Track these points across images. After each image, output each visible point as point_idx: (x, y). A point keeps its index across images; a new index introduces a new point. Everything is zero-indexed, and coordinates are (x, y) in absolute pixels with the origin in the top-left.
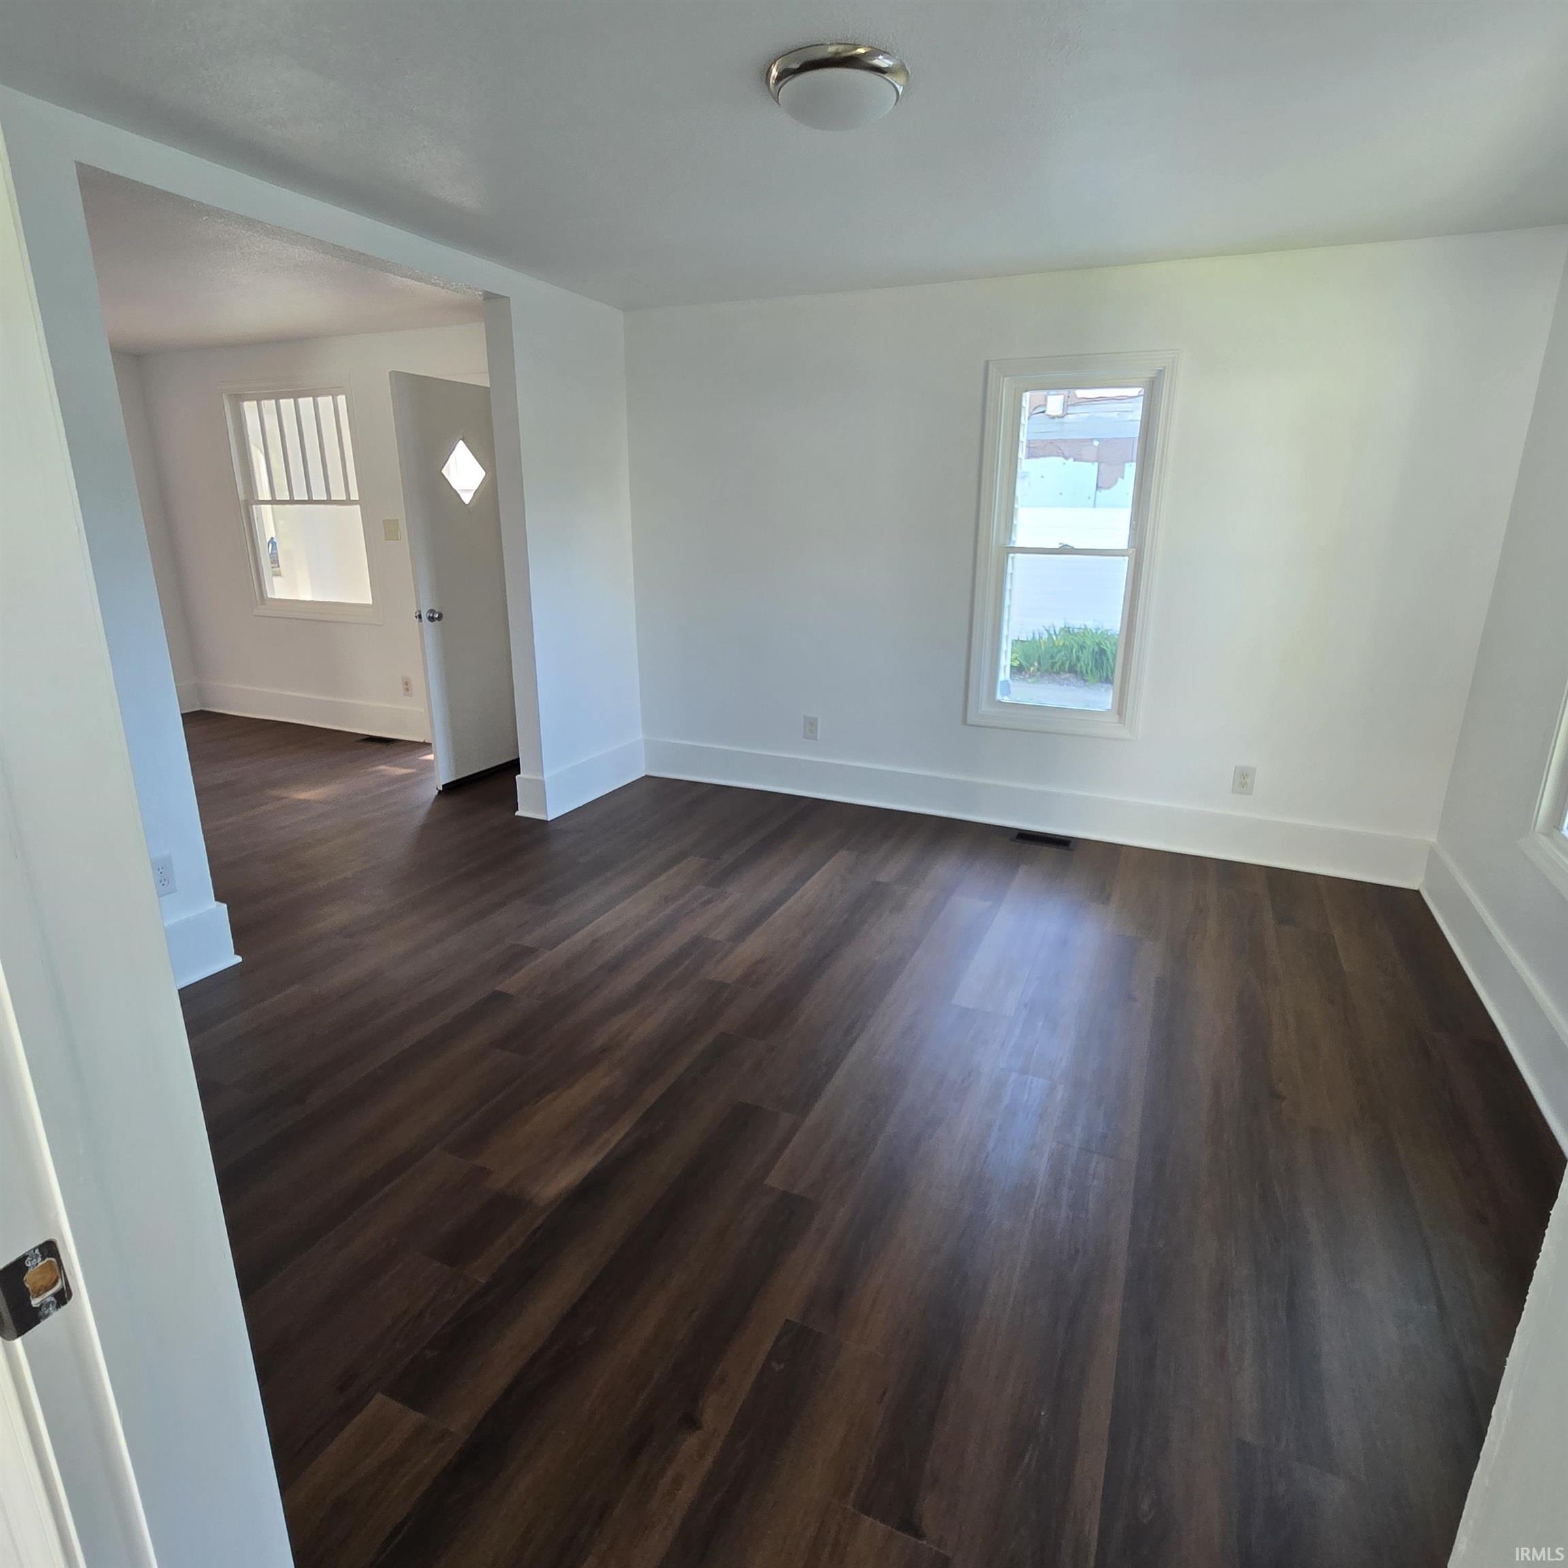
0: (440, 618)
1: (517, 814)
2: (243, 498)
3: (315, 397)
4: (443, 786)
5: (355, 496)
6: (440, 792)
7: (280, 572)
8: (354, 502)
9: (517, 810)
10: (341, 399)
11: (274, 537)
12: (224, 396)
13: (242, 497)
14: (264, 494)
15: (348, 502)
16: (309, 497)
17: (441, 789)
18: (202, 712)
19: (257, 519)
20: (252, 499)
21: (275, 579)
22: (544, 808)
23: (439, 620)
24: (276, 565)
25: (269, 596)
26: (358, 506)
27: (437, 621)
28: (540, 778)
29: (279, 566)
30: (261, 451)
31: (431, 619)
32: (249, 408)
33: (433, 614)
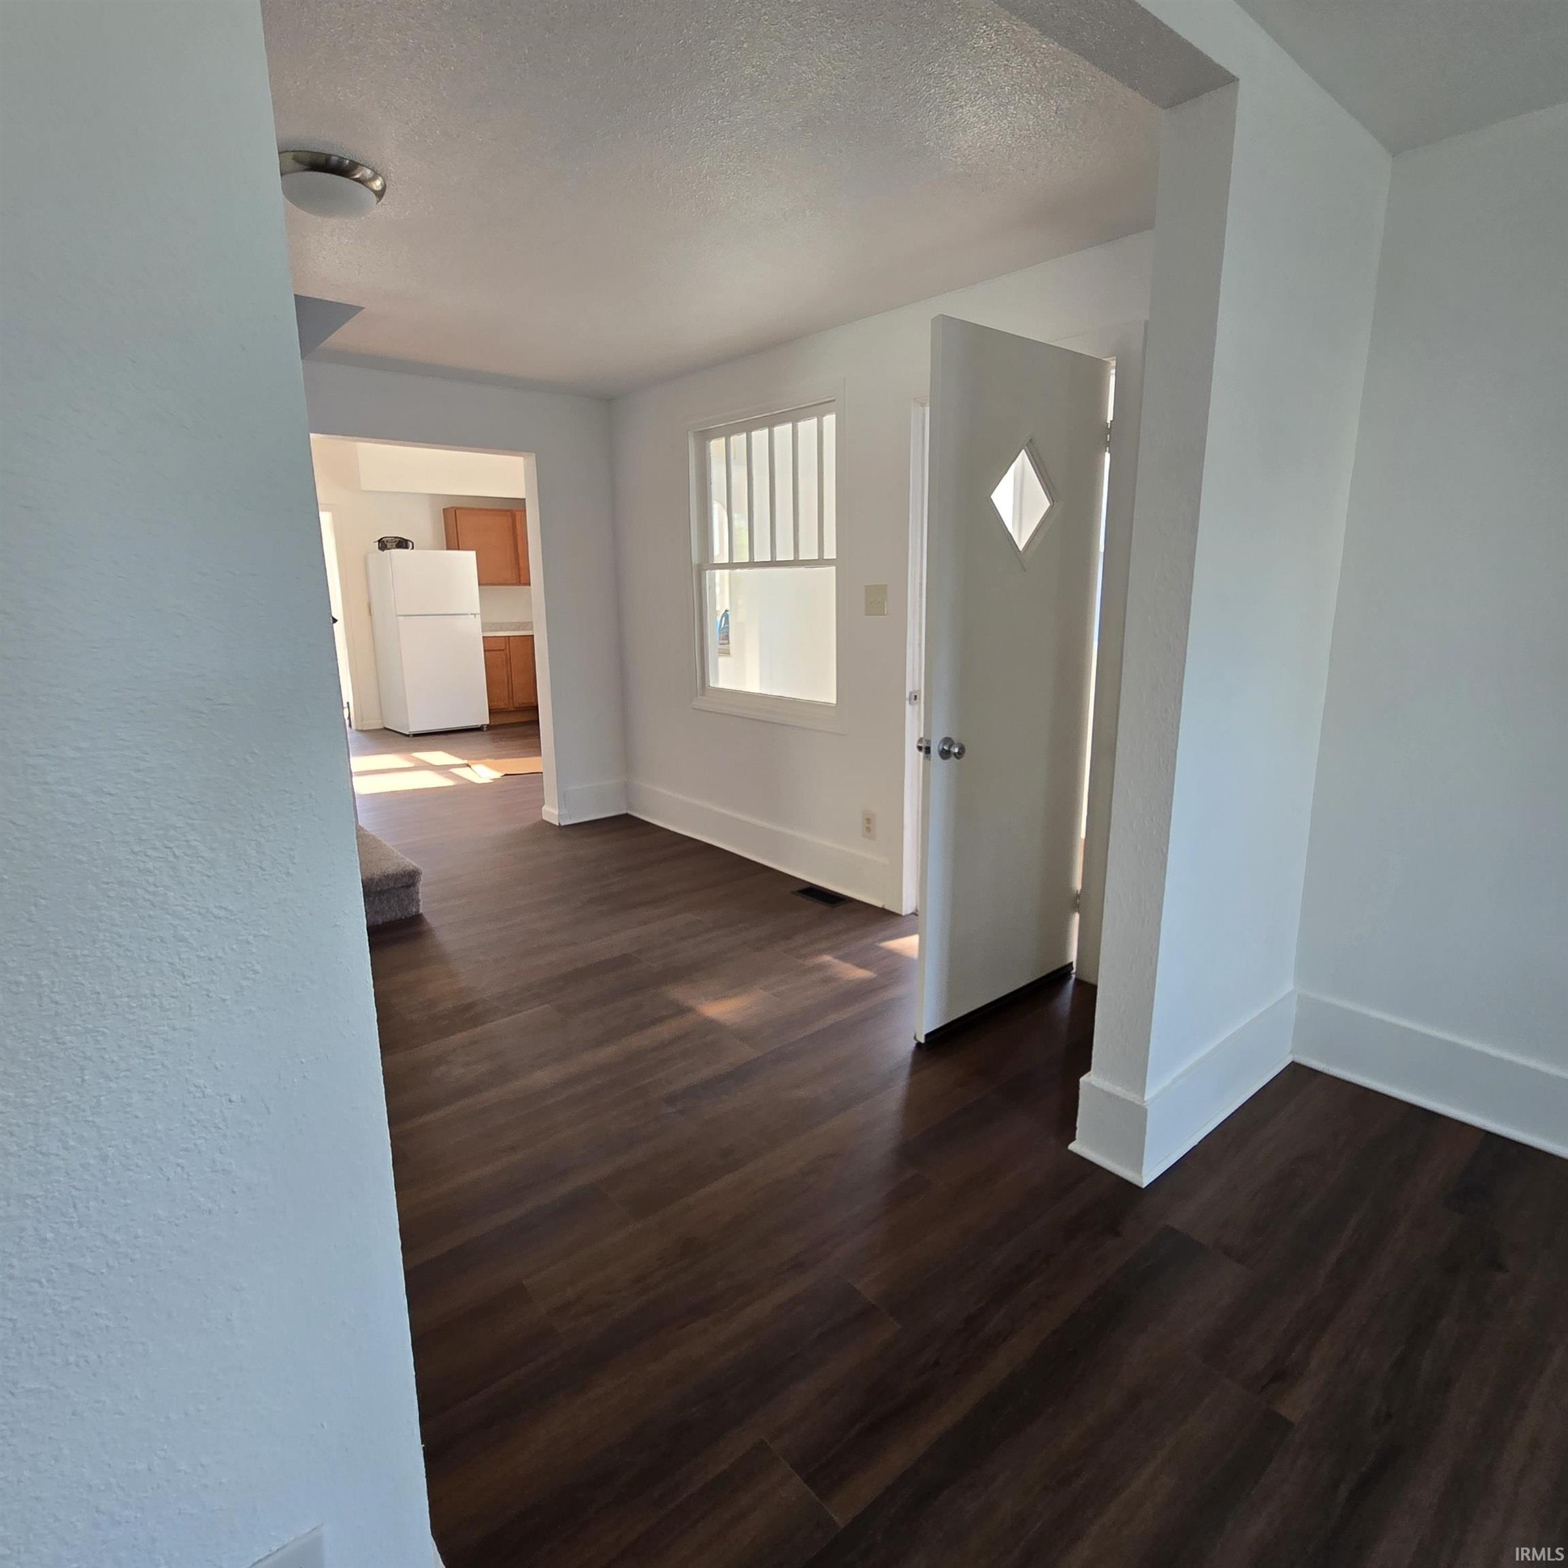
0: (959, 755)
1: (1073, 1147)
2: (697, 563)
3: (795, 421)
4: (927, 1036)
5: (830, 553)
6: (919, 1045)
7: (728, 650)
8: (829, 562)
9: (1073, 1138)
10: (830, 420)
11: (728, 609)
12: (690, 434)
13: (695, 559)
14: (720, 553)
15: (821, 562)
16: (772, 558)
17: (922, 1041)
18: (627, 816)
19: (710, 588)
20: (707, 563)
21: (722, 660)
22: (1138, 1166)
23: (958, 758)
24: (726, 642)
25: (711, 685)
26: (834, 568)
27: (953, 758)
28: (1131, 1096)
29: (728, 643)
30: (724, 507)
31: (945, 754)
32: (716, 446)
33: (950, 746)
